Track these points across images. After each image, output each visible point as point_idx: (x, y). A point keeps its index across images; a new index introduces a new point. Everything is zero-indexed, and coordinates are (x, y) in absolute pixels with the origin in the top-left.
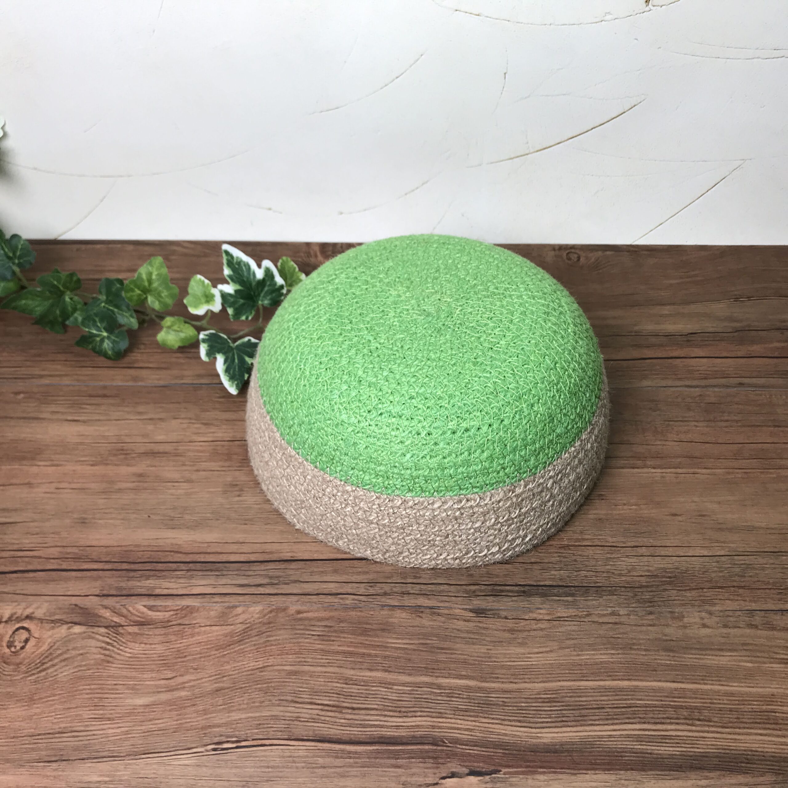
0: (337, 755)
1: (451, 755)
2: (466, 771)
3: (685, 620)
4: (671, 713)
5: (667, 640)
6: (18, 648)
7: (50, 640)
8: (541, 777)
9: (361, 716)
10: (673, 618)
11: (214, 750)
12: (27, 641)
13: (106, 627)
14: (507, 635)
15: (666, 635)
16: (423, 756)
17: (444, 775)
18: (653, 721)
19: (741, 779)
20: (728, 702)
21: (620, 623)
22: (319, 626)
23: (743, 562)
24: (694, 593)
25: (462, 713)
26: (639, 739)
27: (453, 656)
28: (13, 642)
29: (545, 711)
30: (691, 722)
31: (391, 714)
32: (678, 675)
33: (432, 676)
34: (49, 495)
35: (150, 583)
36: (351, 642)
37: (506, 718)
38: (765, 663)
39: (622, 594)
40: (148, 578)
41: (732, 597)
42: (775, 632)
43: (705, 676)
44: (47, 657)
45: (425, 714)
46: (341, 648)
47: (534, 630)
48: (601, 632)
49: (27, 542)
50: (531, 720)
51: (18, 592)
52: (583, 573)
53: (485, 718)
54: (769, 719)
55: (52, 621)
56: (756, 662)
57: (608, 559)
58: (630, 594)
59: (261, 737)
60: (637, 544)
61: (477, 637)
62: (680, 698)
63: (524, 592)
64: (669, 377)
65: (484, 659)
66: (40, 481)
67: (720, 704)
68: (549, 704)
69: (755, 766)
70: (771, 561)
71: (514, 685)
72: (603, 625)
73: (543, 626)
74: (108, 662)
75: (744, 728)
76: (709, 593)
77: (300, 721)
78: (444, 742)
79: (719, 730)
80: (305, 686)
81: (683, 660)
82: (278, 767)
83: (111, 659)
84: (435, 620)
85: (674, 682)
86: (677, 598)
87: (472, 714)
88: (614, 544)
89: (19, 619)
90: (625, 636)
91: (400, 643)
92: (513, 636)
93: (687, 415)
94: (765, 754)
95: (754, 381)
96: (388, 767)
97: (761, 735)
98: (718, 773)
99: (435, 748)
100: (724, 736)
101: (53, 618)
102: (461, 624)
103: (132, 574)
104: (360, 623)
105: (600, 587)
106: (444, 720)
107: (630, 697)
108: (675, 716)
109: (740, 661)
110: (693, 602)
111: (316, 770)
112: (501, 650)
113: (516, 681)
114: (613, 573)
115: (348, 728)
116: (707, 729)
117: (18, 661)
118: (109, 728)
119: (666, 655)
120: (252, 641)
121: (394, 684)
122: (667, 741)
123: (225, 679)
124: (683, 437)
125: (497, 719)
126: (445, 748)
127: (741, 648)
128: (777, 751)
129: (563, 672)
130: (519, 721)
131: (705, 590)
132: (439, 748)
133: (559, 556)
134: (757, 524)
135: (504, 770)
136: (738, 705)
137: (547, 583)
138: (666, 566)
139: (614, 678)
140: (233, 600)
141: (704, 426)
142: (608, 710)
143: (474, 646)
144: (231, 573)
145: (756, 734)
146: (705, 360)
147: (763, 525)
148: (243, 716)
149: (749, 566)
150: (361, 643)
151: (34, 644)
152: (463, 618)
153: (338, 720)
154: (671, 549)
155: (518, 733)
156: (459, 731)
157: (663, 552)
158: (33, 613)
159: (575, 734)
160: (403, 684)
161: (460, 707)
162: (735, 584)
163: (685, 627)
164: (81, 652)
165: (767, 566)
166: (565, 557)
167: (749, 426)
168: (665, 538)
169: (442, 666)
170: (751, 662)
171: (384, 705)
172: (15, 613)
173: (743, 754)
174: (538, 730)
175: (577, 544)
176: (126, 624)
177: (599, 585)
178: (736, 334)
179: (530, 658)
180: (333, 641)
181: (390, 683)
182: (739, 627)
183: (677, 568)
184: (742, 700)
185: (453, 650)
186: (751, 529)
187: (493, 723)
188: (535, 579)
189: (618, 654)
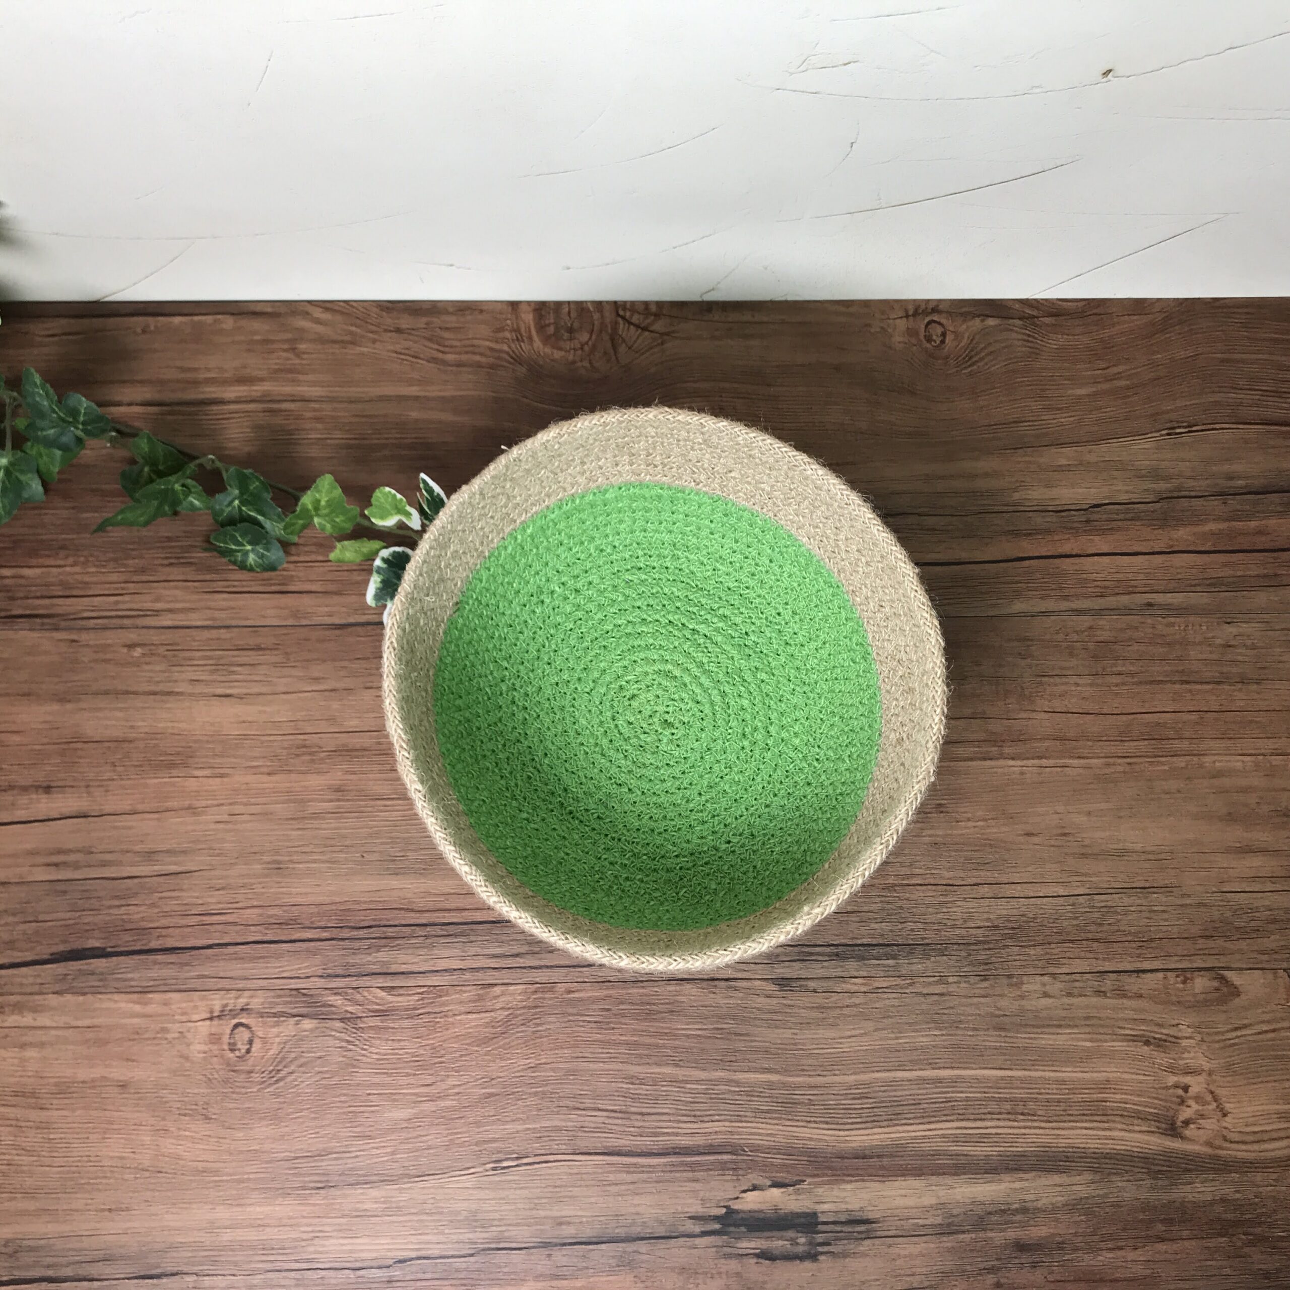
0: (629, 1169)
1: (752, 1166)
2: (769, 1183)
3: (1025, 987)
4: (993, 1107)
5: (998, 1016)
6: (243, 1051)
7: (277, 1040)
8: (849, 1187)
9: (651, 1123)
10: (1010, 985)
11: (494, 1169)
12: (251, 1042)
13: (342, 1020)
14: (816, 1014)
15: (999, 1009)
16: (723, 1167)
17: (746, 1188)
18: (972, 1117)
19: (1057, 1179)
20: (1058, 1092)
21: (949, 994)
22: (594, 1010)
23: (1103, 904)
24: (1039, 950)
25: (763, 1115)
26: (956, 1140)
27: (753, 1044)
28: (234, 1044)
29: (855, 1109)
30: (1013, 1117)
31: (685, 1119)
32: (1006, 1060)
33: (729, 1070)
34: (221, 826)
35: (383, 956)
36: (635, 1030)
37: (812, 1119)
38: (1106, 1041)
39: (954, 953)
40: (378, 949)
41: (1083, 954)
42: (1125, 1001)
43: (1037, 1060)
44: (280, 1062)
45: (723, 1117)
46: (623, 1038)
47: (847, 1006)
48: (924, 1007)
49: (214, 900)
50: (840, 1121)
51: (221, 975)
52: (910, 925)
53: (789, 1120)
54: (1098, 1110)
55: (275, 1015)
56: (1097, 1041)
57: (941, 904)
58: (964, 954)
59: (543, 1152)
60: (978, 881)
61: (780, 1018)
62: (1005, 1088)
63: (837, 955)
64: (1052, 593)
65: (788, 1047)
66: (204, 803)
67: (1048, 1094)
68: (859, 1101)
69: (1074, 1164)
70: (1139, 902)
71: (821, 1078)
72: (928, 997)
73: (857, 1001)
74: (354, 1067)
75: (1070, 1121)
76: (1056, 950)
77: (585, 1132)
78: (744, 1151)
79: (1043, 1125)
80: (586, 1088)
81: (1015, 1040)
82: (566, 1186)
83: (355, 1063)
84: (731, 997)
85: (1001, 1069)
86: (1017, 957)
87: (774, 1115)
88: (951, 882)
89: (234, 1014)
90: (951, 1011)
91: (693, 1029)
92: (824, 1015)
93: (1067, 664)
94: (1087, 1151)
95: (1168, 598)
96: (685, 1181)
97: (1086, 1128)
98: (1034, 1174)
99: (734, 1157)
100: (1047, 1131)
101: (273, 1011)
102: (761, 1001)
103: (357, 944)
104: (642, 1003)
105: (928, 944)
106: (744, 1124)
107: (950, 1090)
108: (998, 1110)
109: (1078, 1040)
110: (1037, 962)
111: (608, 1188)
112: (808, 1034)
113: (825, 1073)
114: (945, 924)
115: (639, 1138)
116: (1030, 1124)
117: (248, 1068)
118: (373, 1148)
119: (997, 1036)
120: (518, 1032)
121: (687, 1082)
122: (986, 1140)
123: (494, 1082)
124: (1058, 705)
125: (802, 1121)
126: (746, 1158)
127: (1083, 1023)
128: (1100, 1146)
129: (878, 1060)
130: (827, 1123)
131: (1053, 946)
132: (739, 1157)
133: (881, 902)
134: (1129, 846)
135: (809, 1180)
136: (1068, 1094)
137: (865, 941)
138: (1011, 912)
139: (935, 1066)
140: (489, 977)
141: (1086, 685)
142: (926, 1106)
143: (777, 1031)
144: (480, 938)
145: (1081, 1128)
146: (1106, 560)
147: (1138, 847)
148: (520, 1128)
149: (1110, 909)
150: (645, 1031)
151: (260, 1046)
152: (765, 992)
153: (627, 1129)
154: (1019, 887)
155: (826, 1138)
156: (760, 1138)
157: (1009, 891)
158: (248, 1004)
159: (887, 1136)
160: (698, 1082)
161: (761, 1107)
162: (1090, 936)
163: (1022, 997)
164: (318, 1054)
165: (1132, 909)
166: (888, 903)
167: (1146, 683)
168: (1013, 870)
169: (739, 1056)
170: (1091, 1040)
171: (677, 1109)
172: (226, 1005)
173: (1064, 1152)
174: (846, 1133)
175: (904, 882)
176: (364, 1015)
177: (926, 941)
178: (1158, 505)
179: (841, 1043)
180: (613, 1028)
181: (681, 1082)
182: (1085, 996)
183: (1023, 916)
184: (1073, 1089)
185: (752, 1036)
186: (1122, 854)
187: (797, 1126)
188: (851, 935)
189: (943, 1035)
